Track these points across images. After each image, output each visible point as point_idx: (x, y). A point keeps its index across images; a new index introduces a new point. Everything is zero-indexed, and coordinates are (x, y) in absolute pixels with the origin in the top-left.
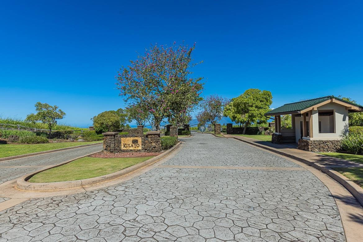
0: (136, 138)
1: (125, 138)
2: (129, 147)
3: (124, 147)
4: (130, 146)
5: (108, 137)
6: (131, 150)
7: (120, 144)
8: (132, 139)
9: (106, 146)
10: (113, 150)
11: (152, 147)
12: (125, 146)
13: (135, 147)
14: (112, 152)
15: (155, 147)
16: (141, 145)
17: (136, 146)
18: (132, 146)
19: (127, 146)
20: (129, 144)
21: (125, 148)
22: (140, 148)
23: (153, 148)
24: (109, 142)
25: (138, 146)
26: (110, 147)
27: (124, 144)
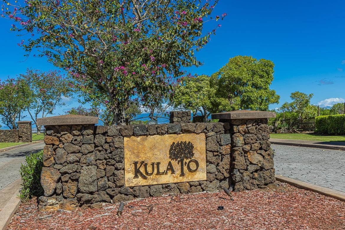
0: (186, 138)
1: (139, 139)
2: (158, 173)
3: (136, 176)
4: (162, 169)
5: (68, 137)
6: (167, 187)
7: (119, 165)
8: (169, 140)
9: (56, 178)
10: (92, 193)
11: (252, 168)
12: (142, 170)
13: (182, 174)
14: (88, 202)
15: (262, 169)
16: (203, 164)
17: (185, 168)
18: (170, 168)
19: (149, 169)
20: (158, 164)
21: (140, 181)
22: (201, 176)
23: (256, 171)
24: (72, 157)
25: (193, 166)
26: (77, 180)
27: (136, 163)
